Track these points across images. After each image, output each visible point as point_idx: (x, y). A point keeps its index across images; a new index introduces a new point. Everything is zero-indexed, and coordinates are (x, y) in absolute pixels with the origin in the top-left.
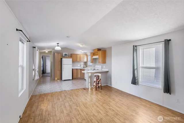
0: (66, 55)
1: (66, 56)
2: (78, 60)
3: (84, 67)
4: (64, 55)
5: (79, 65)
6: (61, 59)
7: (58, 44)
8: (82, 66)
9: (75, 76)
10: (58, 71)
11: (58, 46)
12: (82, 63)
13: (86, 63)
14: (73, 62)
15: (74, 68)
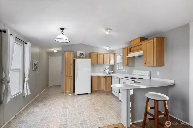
0: (81, 54)
1: (82, 56)
2: (101, 61)
3: (109, 74)
4: (78, 55)
5: (102, 70)
6: (74, 60)
7: (62, 29)
8: (107, 71)
9: (95, 88)
10: (69, 79)
11: (63, 34)
12: (106, 67)
13: (112, 67)
14: (93, 64)
15: (93, 75)
